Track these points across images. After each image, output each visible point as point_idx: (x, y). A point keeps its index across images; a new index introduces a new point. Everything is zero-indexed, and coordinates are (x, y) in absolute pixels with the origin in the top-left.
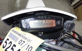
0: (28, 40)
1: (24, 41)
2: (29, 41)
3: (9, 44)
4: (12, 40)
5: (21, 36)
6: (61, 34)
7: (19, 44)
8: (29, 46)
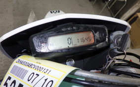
0: (45, 71)
1: (37, 74)
2: (47, 71)
3: (11, 86)
4: (16, 76)
5: (33, 66)
6: (108, 57)
7: (29, 80)
8: (46, 80)
